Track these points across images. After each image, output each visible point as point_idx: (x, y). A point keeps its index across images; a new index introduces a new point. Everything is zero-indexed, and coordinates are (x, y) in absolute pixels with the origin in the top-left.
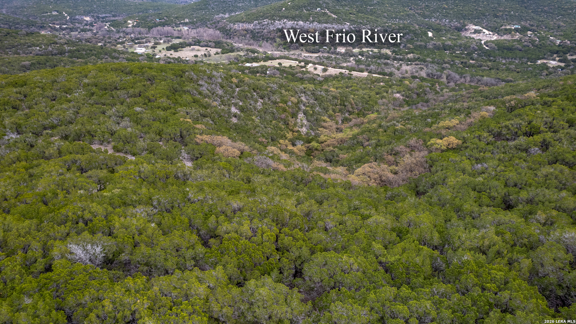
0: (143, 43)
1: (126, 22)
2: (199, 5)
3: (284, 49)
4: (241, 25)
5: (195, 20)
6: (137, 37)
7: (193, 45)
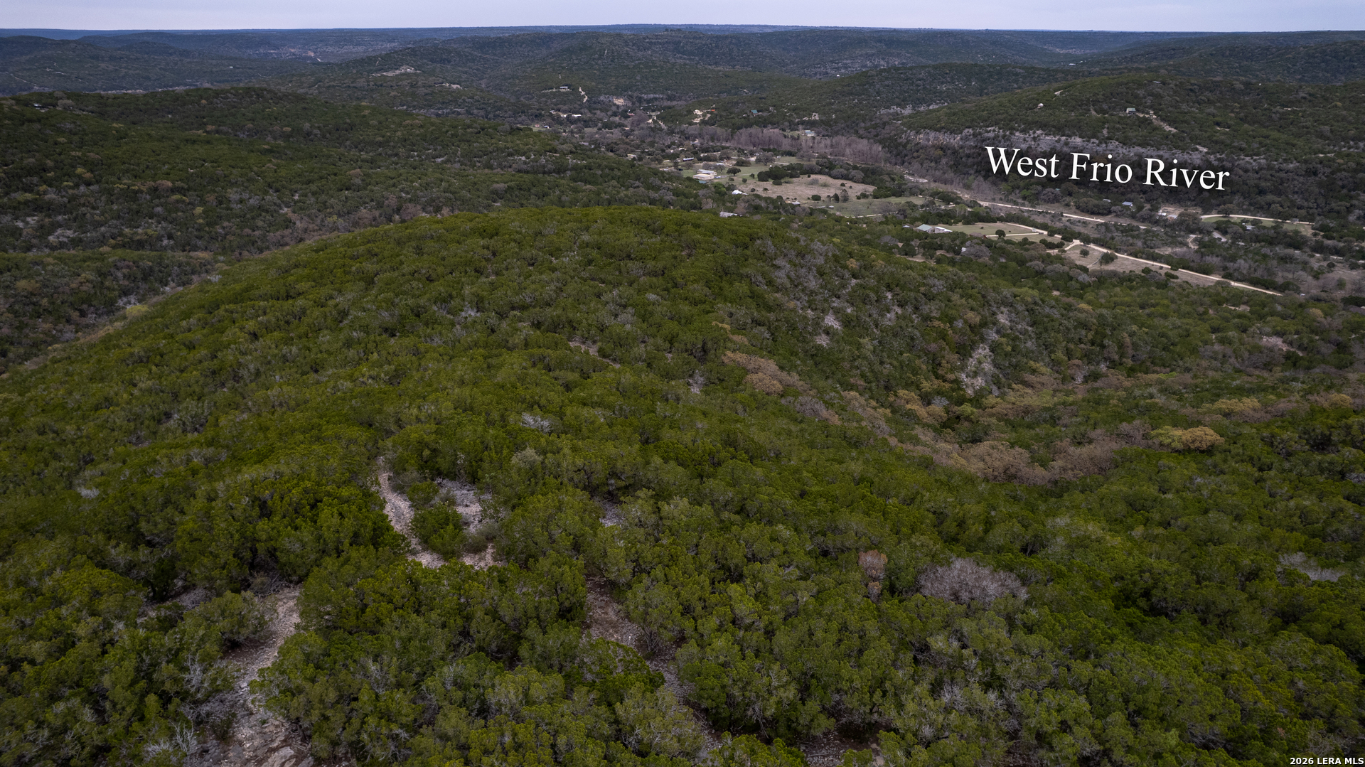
0: (715, 160)
1: (690, 112)
2: (849, 85)
3: (1024, 198)
4: (932, 135)
5: (834, 116)
6: (705, 145)
7: (816, 174)
